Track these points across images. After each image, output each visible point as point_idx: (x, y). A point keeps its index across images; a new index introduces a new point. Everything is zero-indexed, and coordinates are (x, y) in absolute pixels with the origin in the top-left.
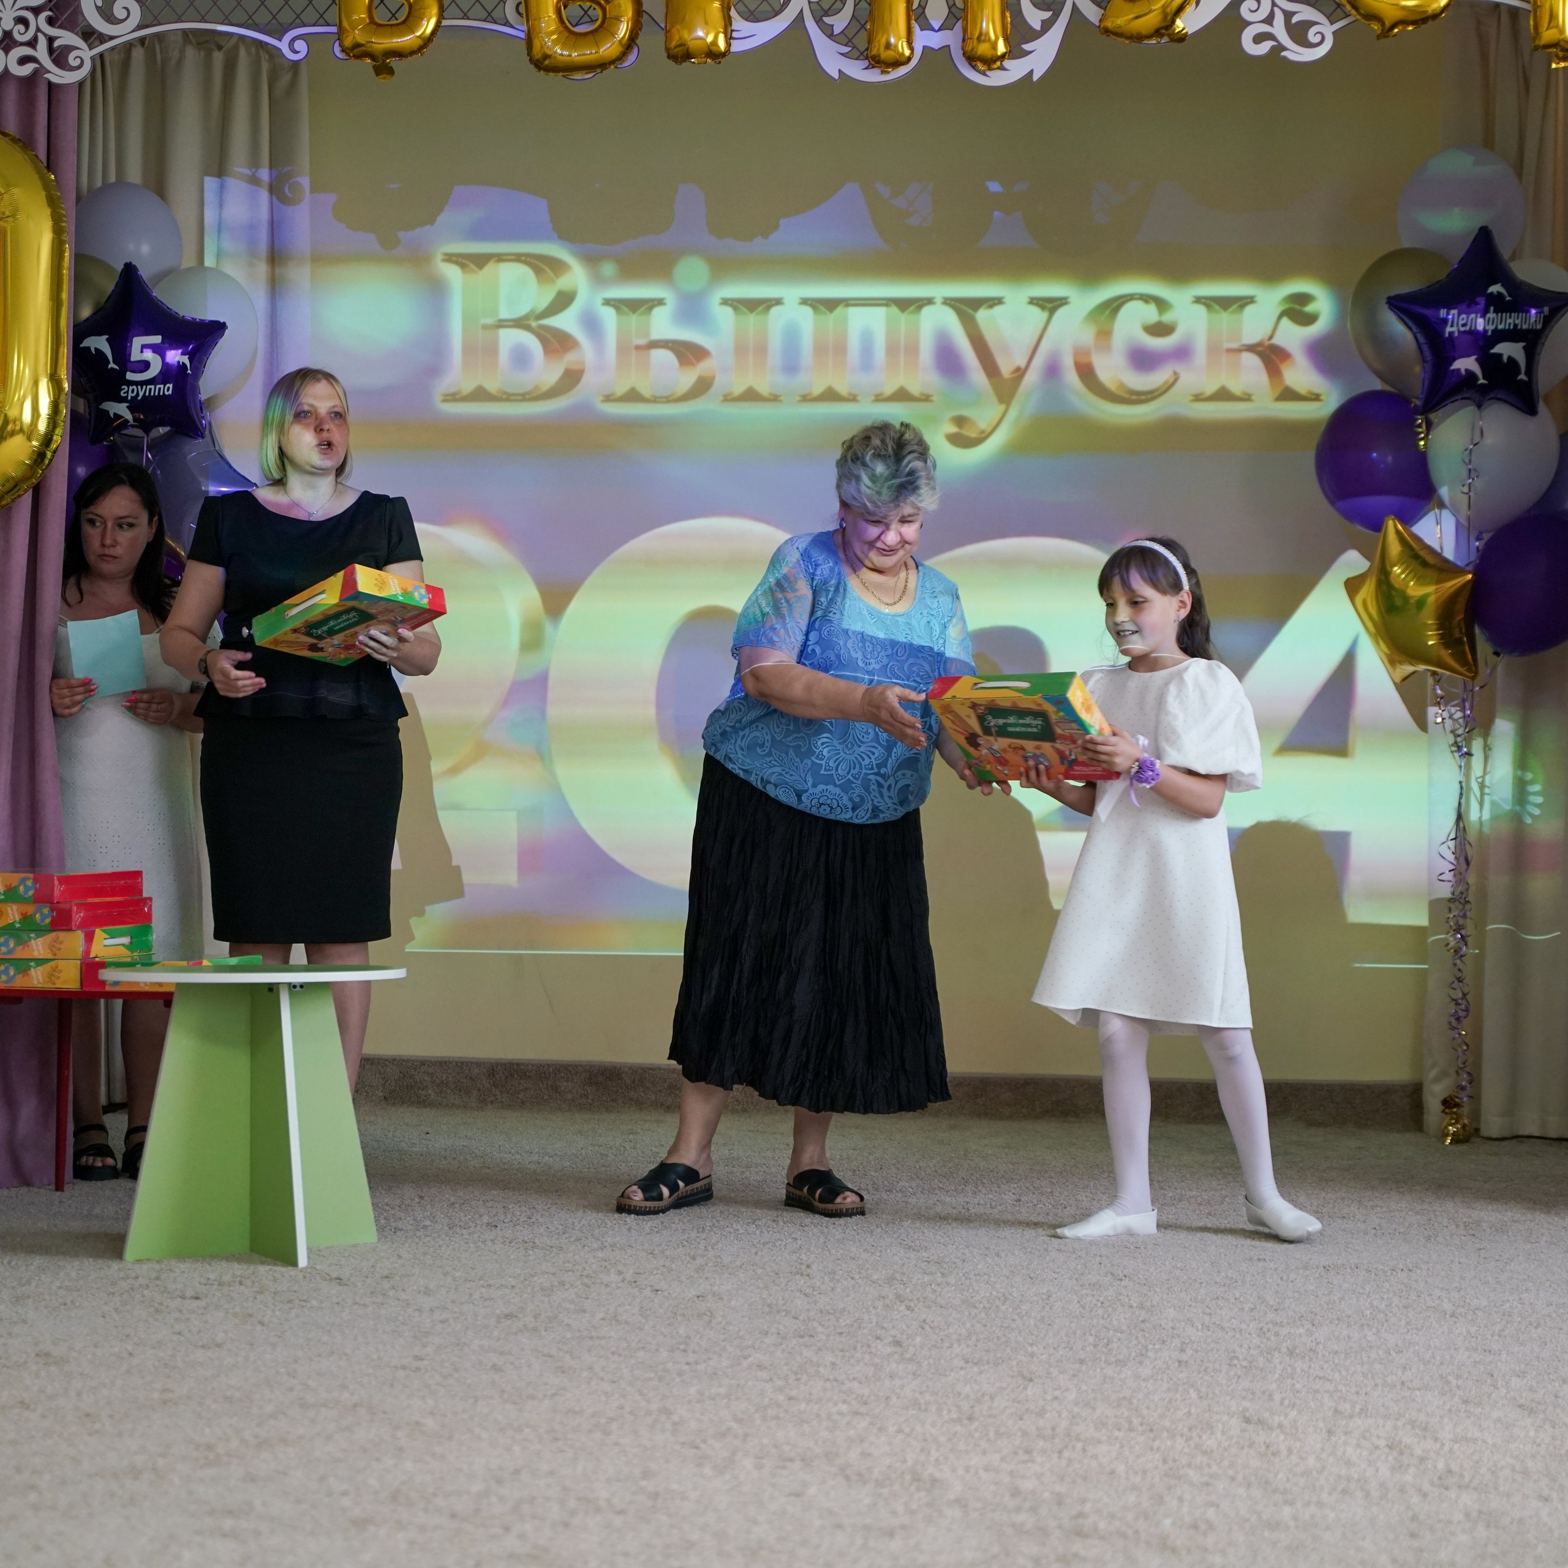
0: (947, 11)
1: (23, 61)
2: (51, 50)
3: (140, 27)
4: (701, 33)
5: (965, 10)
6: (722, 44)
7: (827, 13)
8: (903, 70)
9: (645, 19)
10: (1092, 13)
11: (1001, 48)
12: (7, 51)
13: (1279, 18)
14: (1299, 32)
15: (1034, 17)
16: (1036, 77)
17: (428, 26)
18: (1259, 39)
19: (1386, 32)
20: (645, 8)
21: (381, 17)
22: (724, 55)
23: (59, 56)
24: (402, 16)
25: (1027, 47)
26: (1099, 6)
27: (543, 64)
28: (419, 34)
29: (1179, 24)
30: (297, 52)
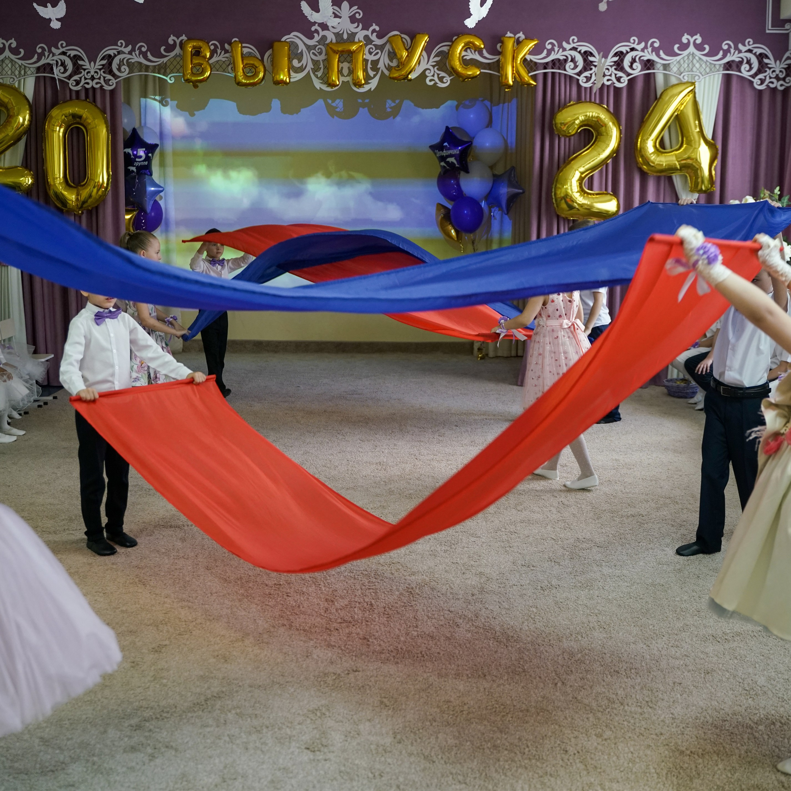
0: (348, 71)
1: (97, 83)
2: (104, 80)
3: (128, 74)
4: (282, 77)
5: (353, 71)
6: (288, 80)
7: (316, 71)
8: (337, 88)
9: (267, 72)
10: (386, 72)
11: (363, 82)
12: (92, 80)
13: (436, 76)
14: (441, 79)
15: (372, 73)
16: (372, 90)
17: (207, 74)
18: (431, 81)
19: (464, 80)
20: (267, 68)
21: (195, 71)
22: (288, 83)
23: (107, 82)
24: (201, 70)
25: (370, 81)
26: (388, 70)
27: (239, 84)
28: (205, 76)
29: (410, 76)
30: (171, 80)
